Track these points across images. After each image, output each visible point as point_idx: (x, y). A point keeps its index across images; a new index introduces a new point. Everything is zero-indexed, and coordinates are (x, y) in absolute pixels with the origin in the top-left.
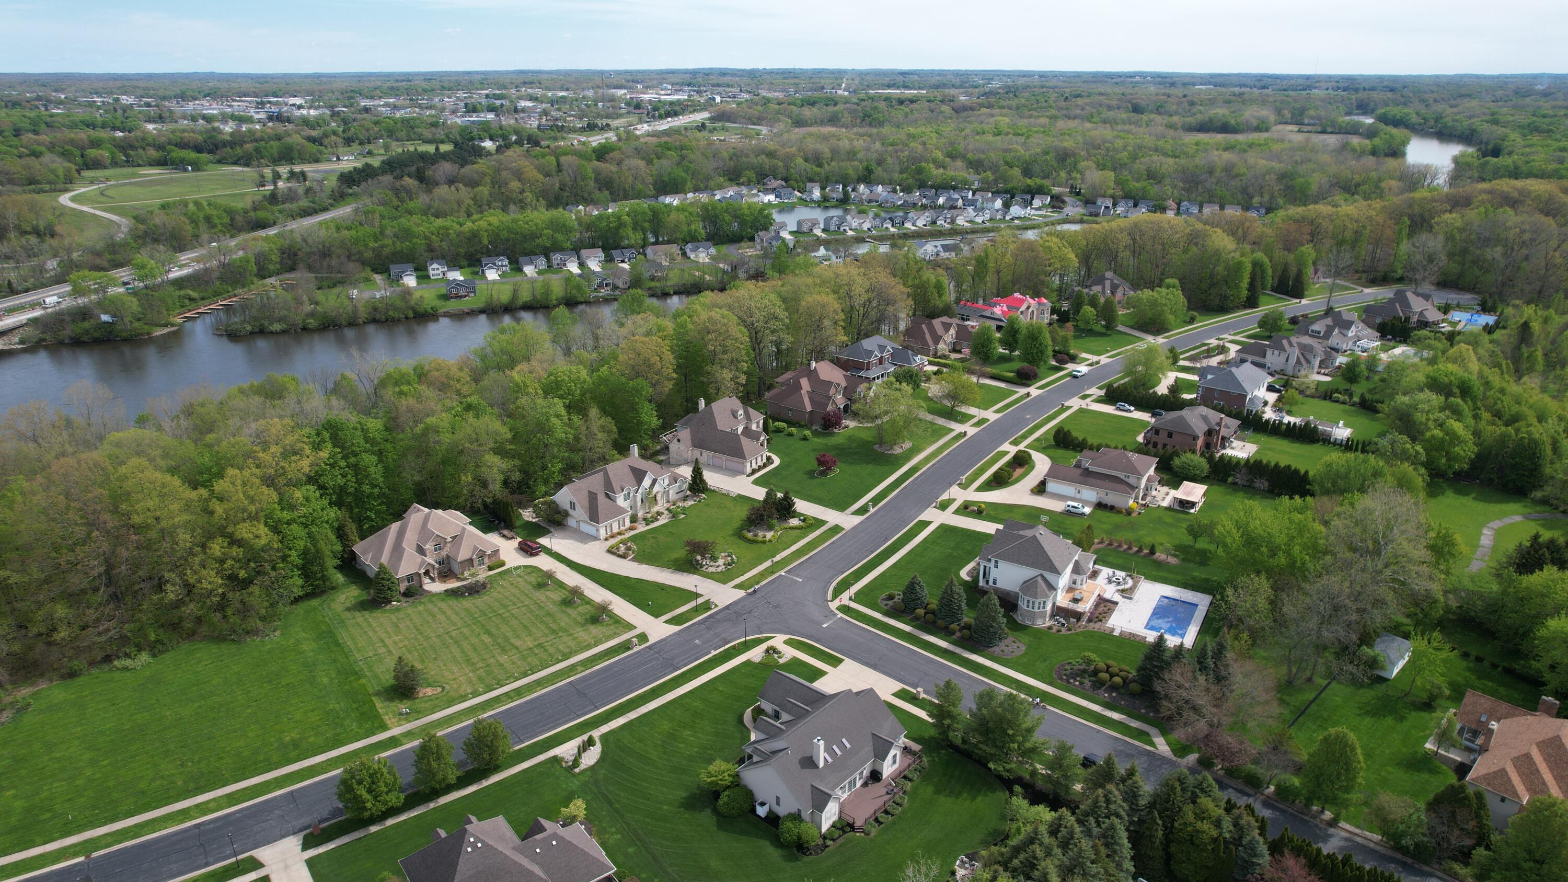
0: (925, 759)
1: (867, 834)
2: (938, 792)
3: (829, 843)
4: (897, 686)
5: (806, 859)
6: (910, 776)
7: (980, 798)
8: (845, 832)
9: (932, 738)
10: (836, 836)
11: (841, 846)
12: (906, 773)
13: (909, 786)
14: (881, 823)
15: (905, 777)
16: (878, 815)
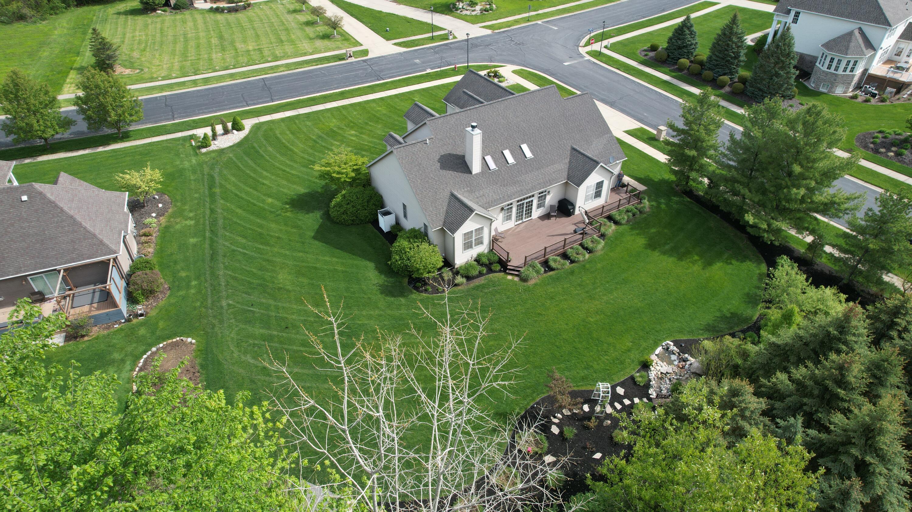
0: (646, 202)
1: (524, 280)
2: (652, 245)
3: (459, 279)
4: (634, 124)
5: (415, 295)
6: (618, 218)
7: (718, 266)
8: (490, 271)
9: (664, 182)
10: (475, 273)
11: (477, 288)
12: (614, 212)
13: (611, 229)
14: (551, 269)
15: (610, 218)
16: (551, 257)
